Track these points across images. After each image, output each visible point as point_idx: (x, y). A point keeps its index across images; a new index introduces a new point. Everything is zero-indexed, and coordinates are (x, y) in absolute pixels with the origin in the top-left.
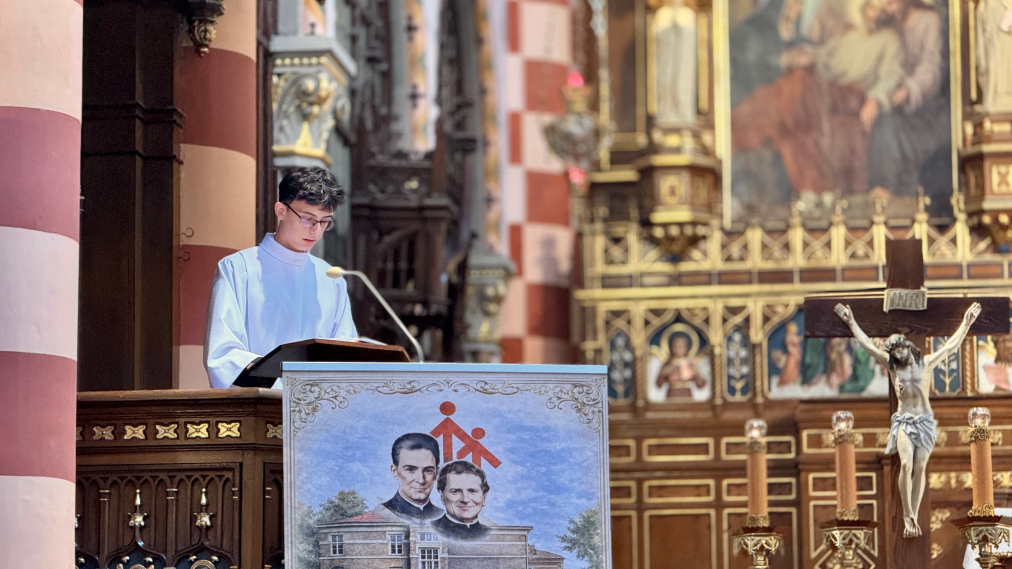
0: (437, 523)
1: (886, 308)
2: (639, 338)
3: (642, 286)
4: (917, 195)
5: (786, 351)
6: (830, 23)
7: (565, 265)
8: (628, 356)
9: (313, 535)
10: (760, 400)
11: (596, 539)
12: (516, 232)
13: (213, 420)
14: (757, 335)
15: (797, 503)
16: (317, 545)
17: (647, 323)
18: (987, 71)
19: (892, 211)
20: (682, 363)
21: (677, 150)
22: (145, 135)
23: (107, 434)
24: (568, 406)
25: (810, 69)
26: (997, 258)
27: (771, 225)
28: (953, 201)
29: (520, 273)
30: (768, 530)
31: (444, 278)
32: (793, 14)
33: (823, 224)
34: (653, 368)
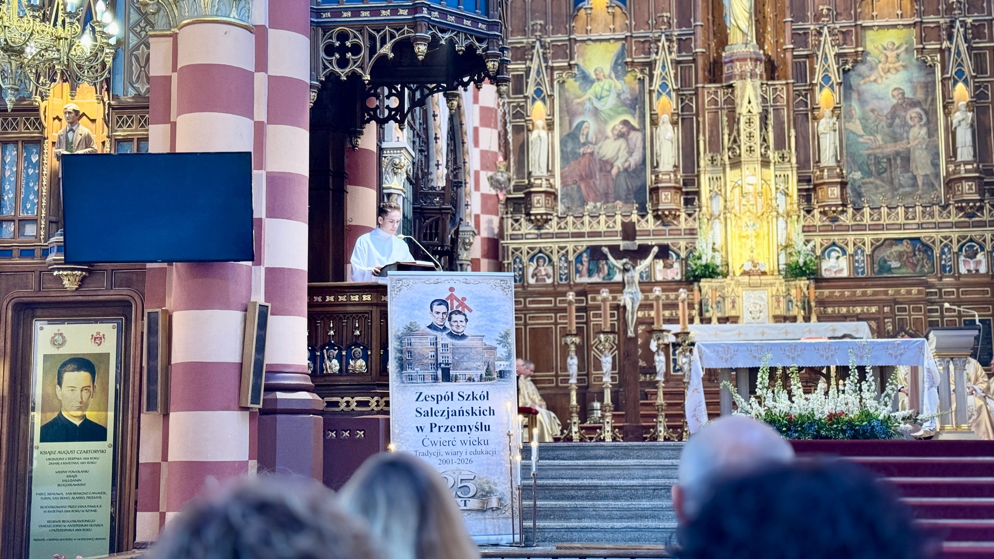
0: (448, 334)
1: (621, 249)
2: (525, 259)
3: (526, 239)
4: (633, 203)
5: (582, 264)
6: (600, 136)
7: (496, 231)
8: (521, 266)
9: (400, 339)
10: (572, 283)
11: (509, 340)
12: (477, 217)
13: (360, 294)
14: (571, 258)
15: (586, 323)
16: (401, 342)
17: (528, 253)
18: (660, 155)
19: (623, 209)
20: (542, 268)
21: (541, 186)
22: (333, 182)
23: (320, 299)
24: (499, 289)
25: (592, 154)
26: (664, 228)
27: (575, 215)
28: (647, 206)
29: (479, 234)
30: (576, 335)
31: (450, 236)
32: (585, 133)
33: (597, 215)
34: (531, 270)
